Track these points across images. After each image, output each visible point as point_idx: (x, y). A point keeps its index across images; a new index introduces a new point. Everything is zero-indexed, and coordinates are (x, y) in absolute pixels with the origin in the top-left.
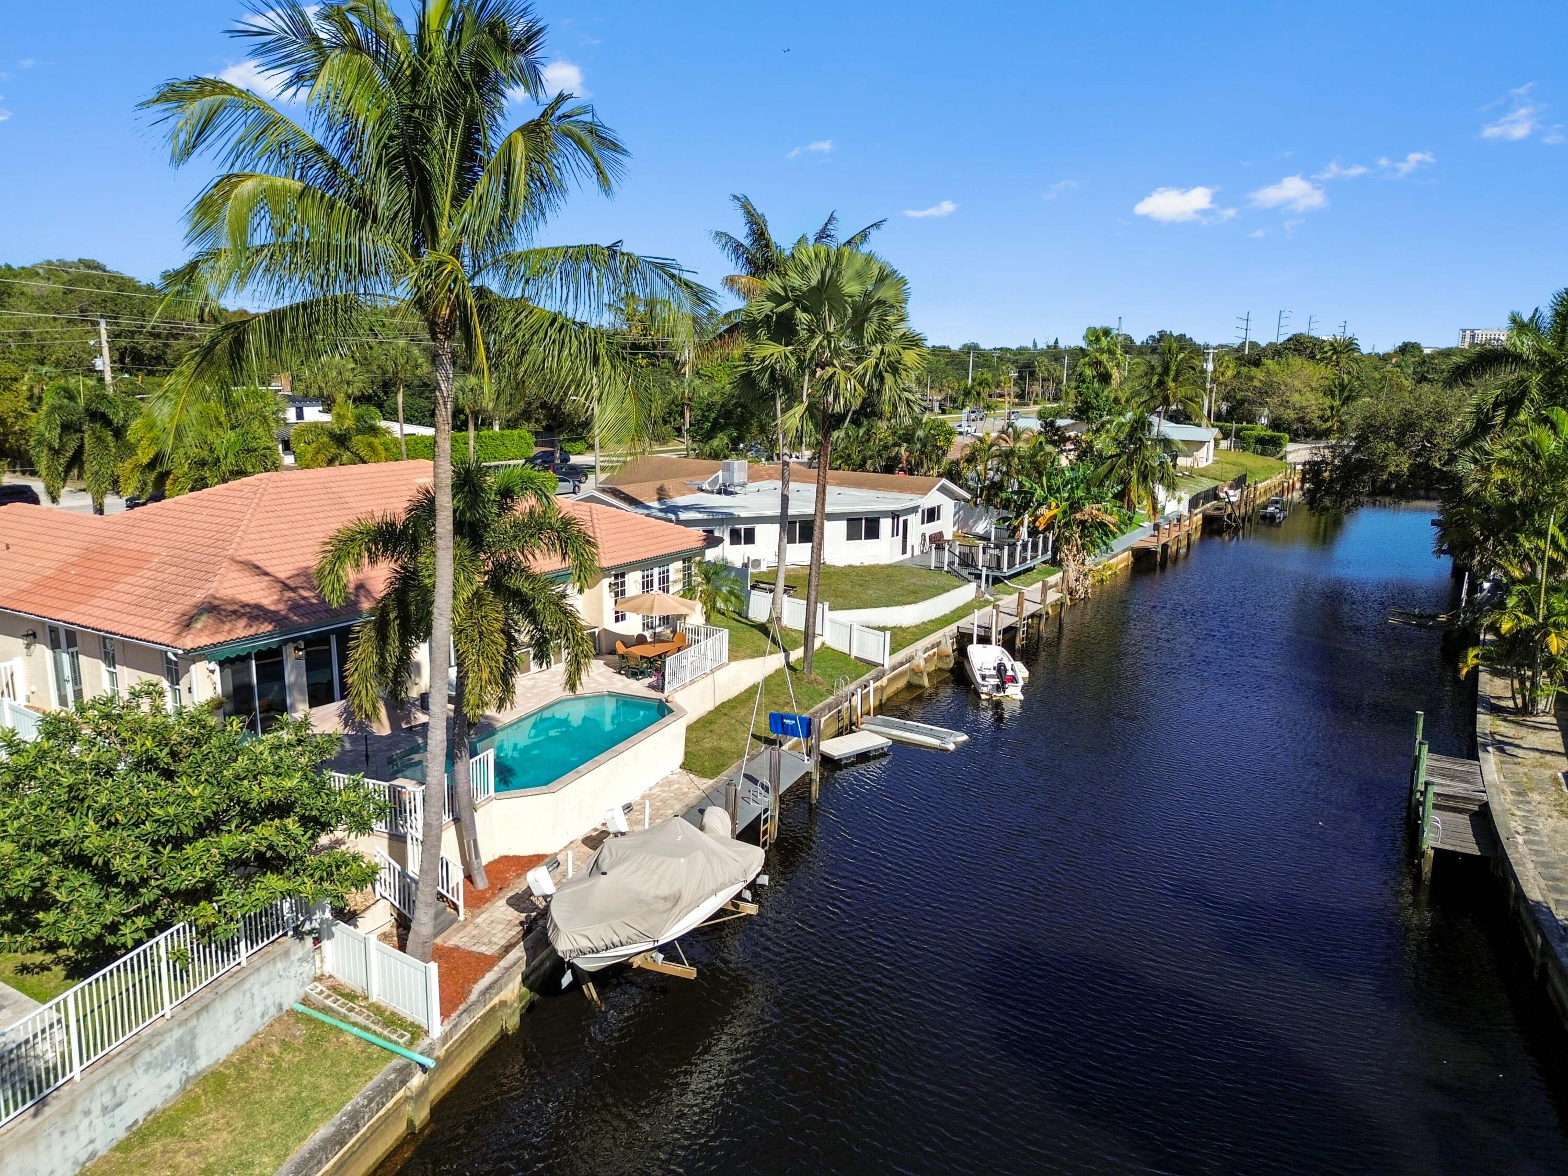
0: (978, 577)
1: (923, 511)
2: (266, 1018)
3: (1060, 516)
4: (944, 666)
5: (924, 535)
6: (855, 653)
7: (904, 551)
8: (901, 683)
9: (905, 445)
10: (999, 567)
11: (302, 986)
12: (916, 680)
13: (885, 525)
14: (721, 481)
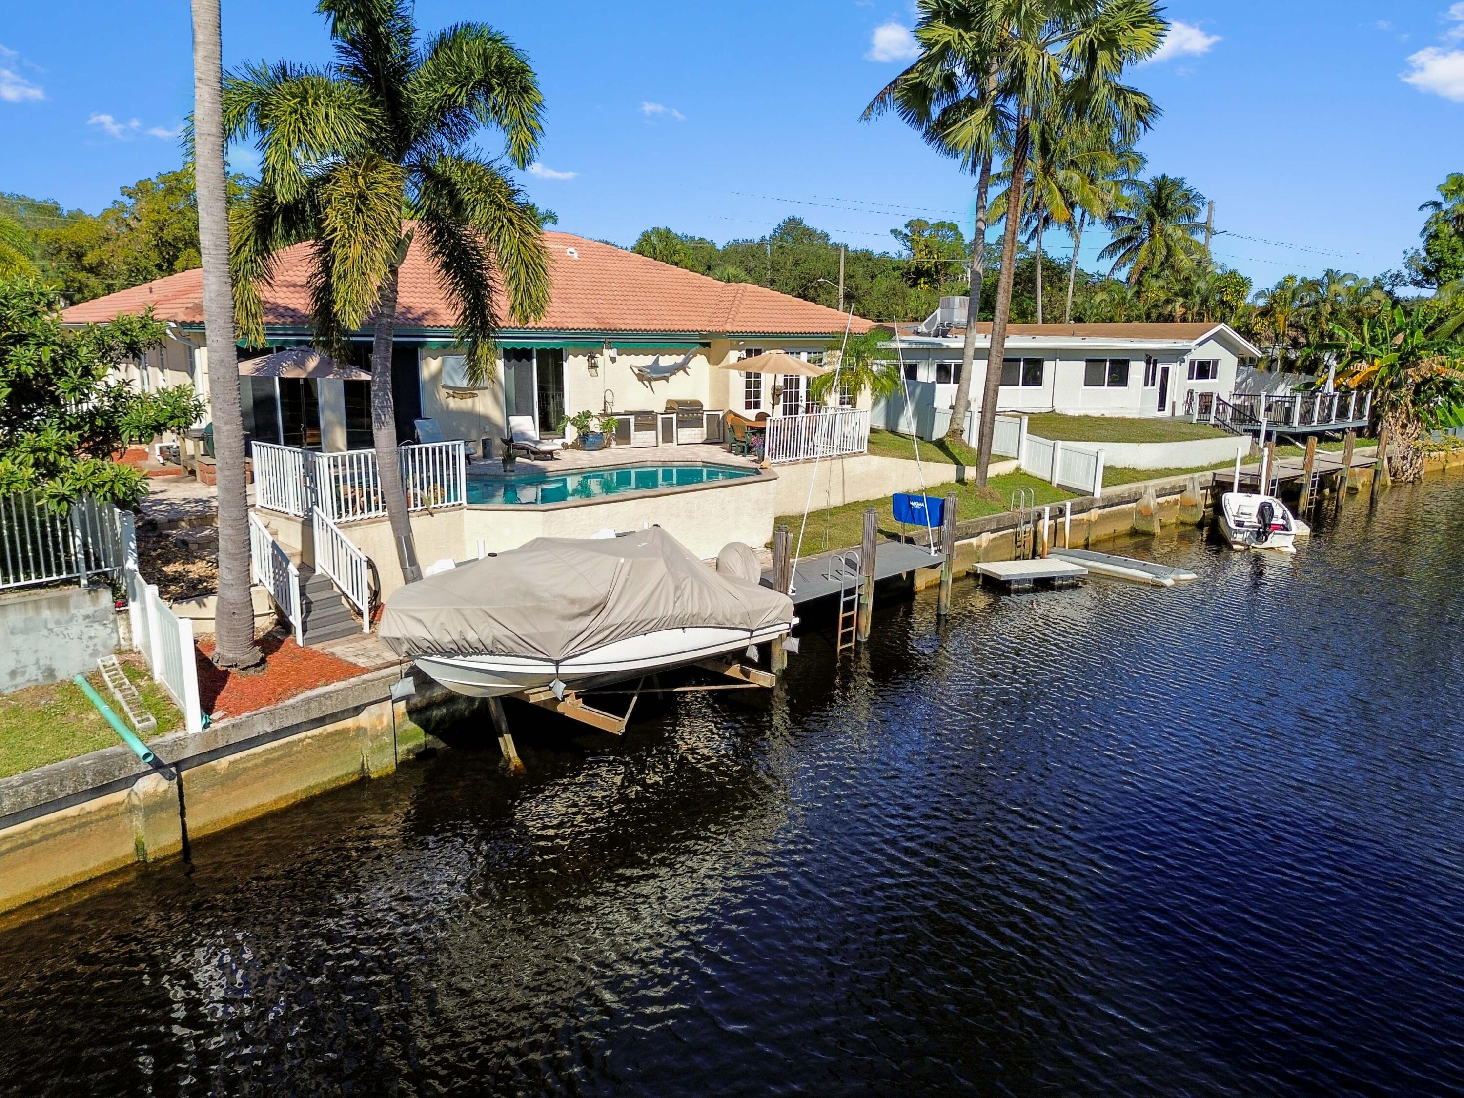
0: (1256, 434)
1: (1192, 363)
2: (19, 680)
3: (1384, 371)
4: (1189, 519)
5: (1191, 392)
6: (1057, 480)
7: (1162, 405)
8: (1124, 526)
9: (1181, 300)
10: (1287, 421)
11: (92, 655)
12: (1143, 526)
13: (1137, 370)
14: (939, 320)
